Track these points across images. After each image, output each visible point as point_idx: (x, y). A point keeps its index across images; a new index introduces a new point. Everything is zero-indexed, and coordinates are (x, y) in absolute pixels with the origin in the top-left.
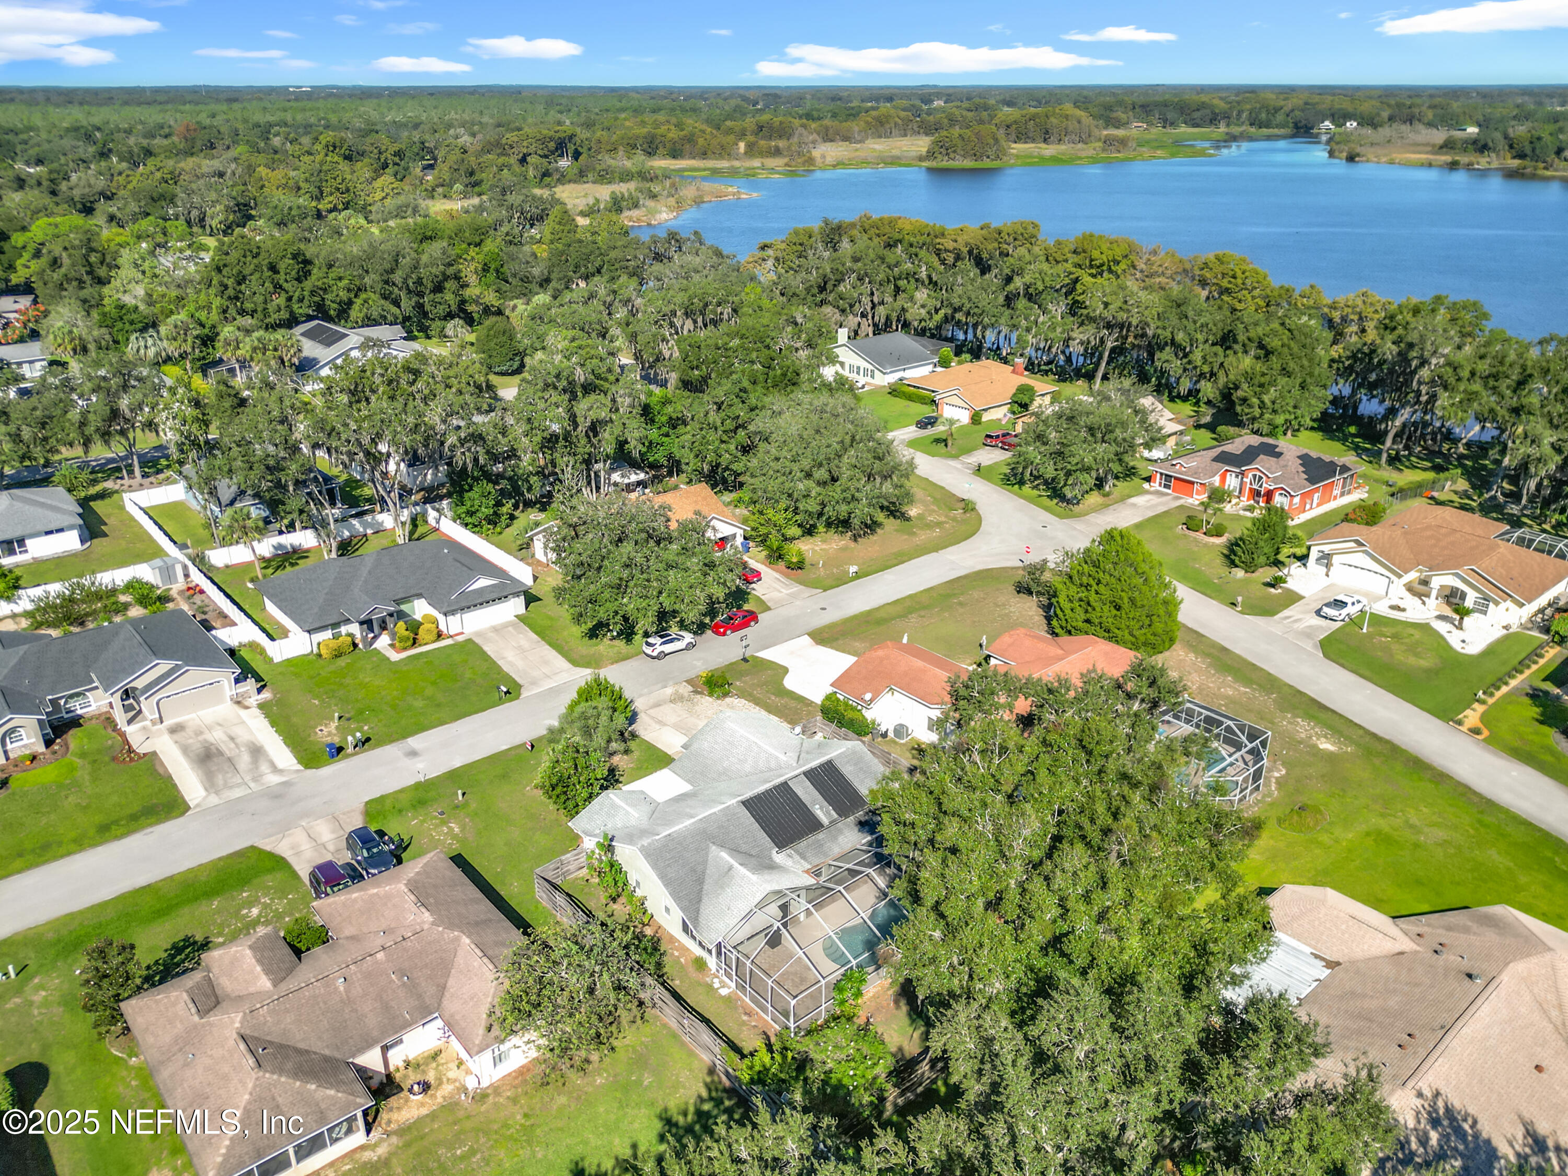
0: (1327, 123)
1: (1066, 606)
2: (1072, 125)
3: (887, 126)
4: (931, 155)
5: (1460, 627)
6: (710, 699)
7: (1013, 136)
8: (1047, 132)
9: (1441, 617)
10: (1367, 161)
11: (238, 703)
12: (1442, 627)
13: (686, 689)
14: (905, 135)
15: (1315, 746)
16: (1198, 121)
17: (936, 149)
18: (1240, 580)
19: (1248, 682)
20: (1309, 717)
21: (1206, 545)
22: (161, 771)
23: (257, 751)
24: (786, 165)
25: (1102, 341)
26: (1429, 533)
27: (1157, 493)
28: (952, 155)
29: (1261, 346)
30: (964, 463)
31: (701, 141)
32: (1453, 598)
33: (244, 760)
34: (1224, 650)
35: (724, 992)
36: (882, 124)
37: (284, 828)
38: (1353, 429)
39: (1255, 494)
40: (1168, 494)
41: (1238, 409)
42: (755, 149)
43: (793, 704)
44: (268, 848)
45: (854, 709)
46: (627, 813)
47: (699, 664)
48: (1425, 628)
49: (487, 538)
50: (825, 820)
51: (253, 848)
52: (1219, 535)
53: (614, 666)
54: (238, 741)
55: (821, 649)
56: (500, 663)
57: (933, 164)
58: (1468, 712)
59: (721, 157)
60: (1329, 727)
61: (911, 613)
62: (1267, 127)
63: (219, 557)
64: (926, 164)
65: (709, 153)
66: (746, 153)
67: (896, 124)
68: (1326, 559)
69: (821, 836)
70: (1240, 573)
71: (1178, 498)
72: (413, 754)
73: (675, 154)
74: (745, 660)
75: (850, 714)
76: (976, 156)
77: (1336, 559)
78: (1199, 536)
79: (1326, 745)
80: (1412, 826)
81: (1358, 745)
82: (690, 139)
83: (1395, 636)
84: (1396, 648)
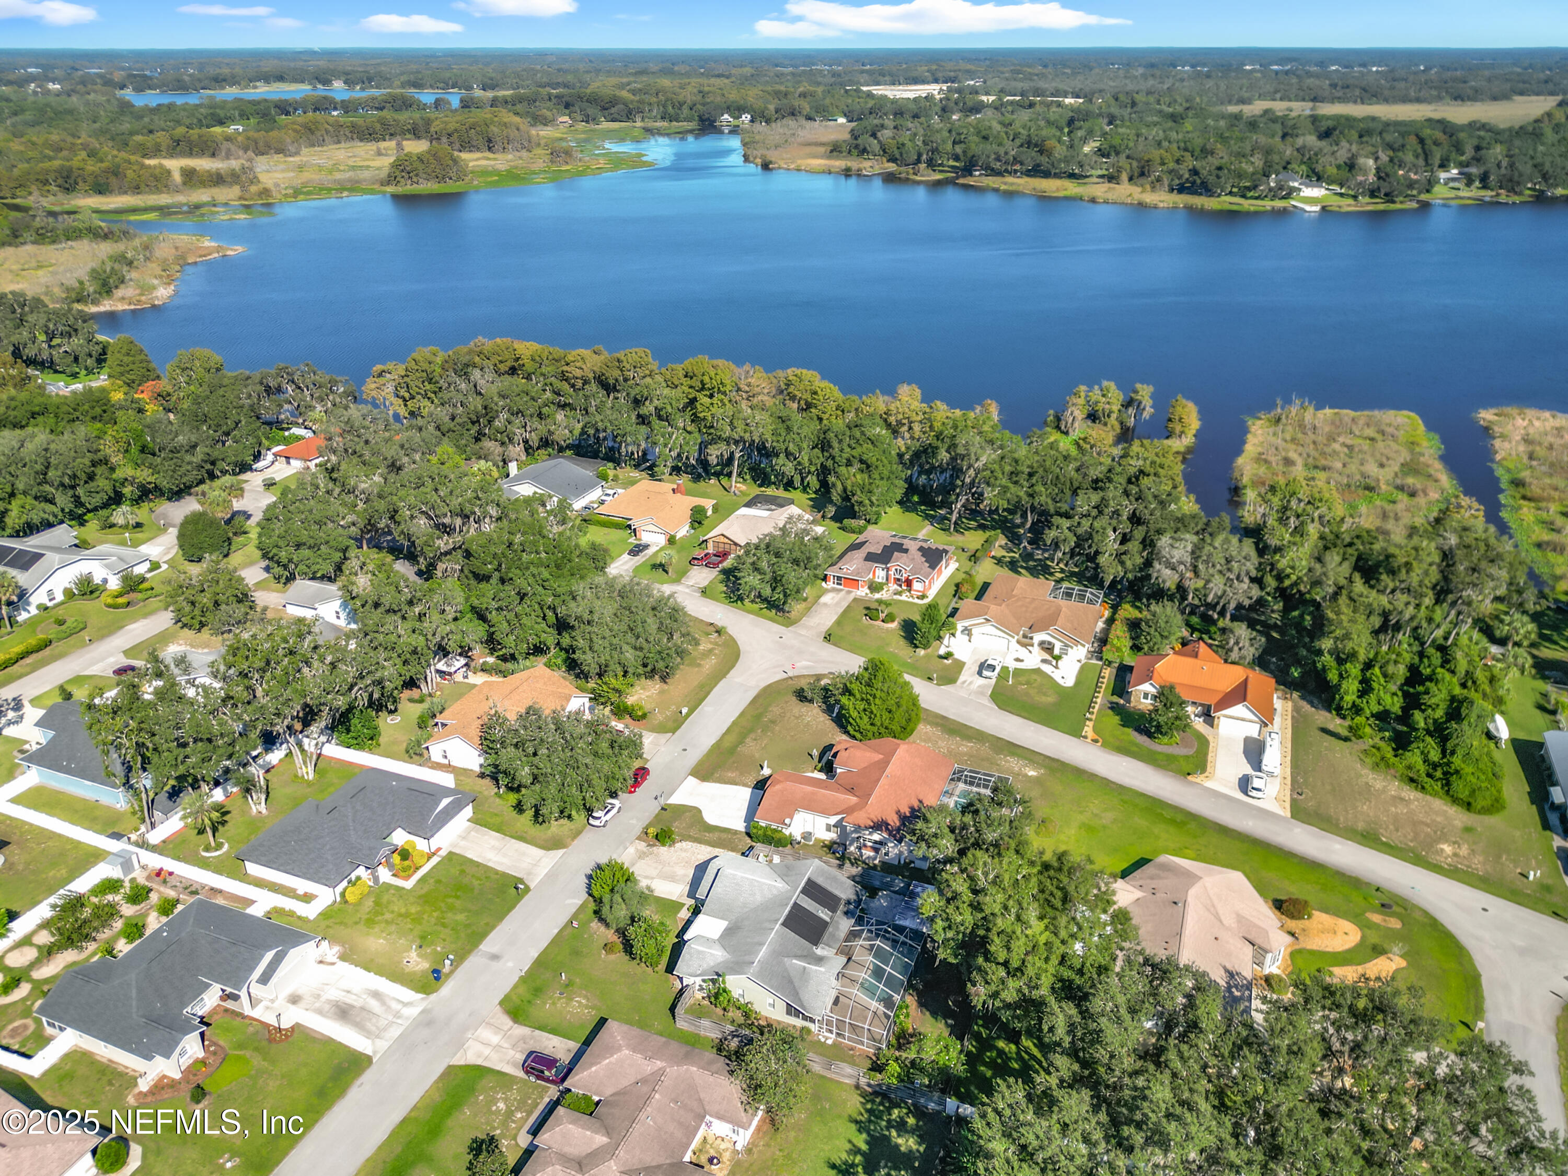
0: (726, 116)
1: (854, 714)
2: (513, 134)
3: (318, 134)
4: (391, 179)
5: (1056, 667)
6: (665, 849)
7: (457, 146)
8: (490, 141)
9: (1044, 661)
10: (779, 168)
11: (321, 962)
12: (1047, 669)
13: (642, 845)
14: (339, 142)
15: (1026, 775)
16: (616, 116)
17: (397, 173)
18: (924, 657)
19: (969, 738)
20: (1013, 754)
21: (887, 629)
22: (319, 1037)
23: (376, 995)
24: (240, 198)
25: (732, 453)
26: (1020, 603)
27: (833, 590)
28: (415, 179)
29: (862, 461)
30: (688, 586)
31: (130, 174)
32: (1047, 648)
33: (374, 1004)
34: (944, 717)
35: (830, 1042)
36: (312, 132)
37: (460, 1044)
38: (916, 498)
39: (897, 580)
40: (841, 590)
41: (856, 508)
42: (195, 178)
43: (724, 836)
44: (462, 1063)
45: (775, 831)
46: (712, 955)
47: (634, 822)
48: (1038, 671)
49: (371, 751)
50: (828, 919)
51: (450, 1066)
52: (893, 621)
53: (575, 842)
54: (354, 991)
55: (706, 784)
56: (490, 864)
57: (399, 190)
58: (1086, 728)
59: (158, 191)
60: (1026, 759)
61: (745, 738)
62: (677, 121)
63: (155, 837)
64: (390, 189)
65: (143, 186)
66: (184, 183)
67: (327, 132)
68: (968, 631)
69: (831, 929)
70: (921, 652)
71: (849, 592)
72: (495, 957)
73: (100, 189)
74: (663, 809)
75: (777, 836)
76: (441, 179)
77: (975, 631)
78: (879, 623)
79: (1032, 773)
80: (1096, 815)
81: (1045, 767)
82: (116, 172)
83: (1028, 683)
84: (1032, 692)
